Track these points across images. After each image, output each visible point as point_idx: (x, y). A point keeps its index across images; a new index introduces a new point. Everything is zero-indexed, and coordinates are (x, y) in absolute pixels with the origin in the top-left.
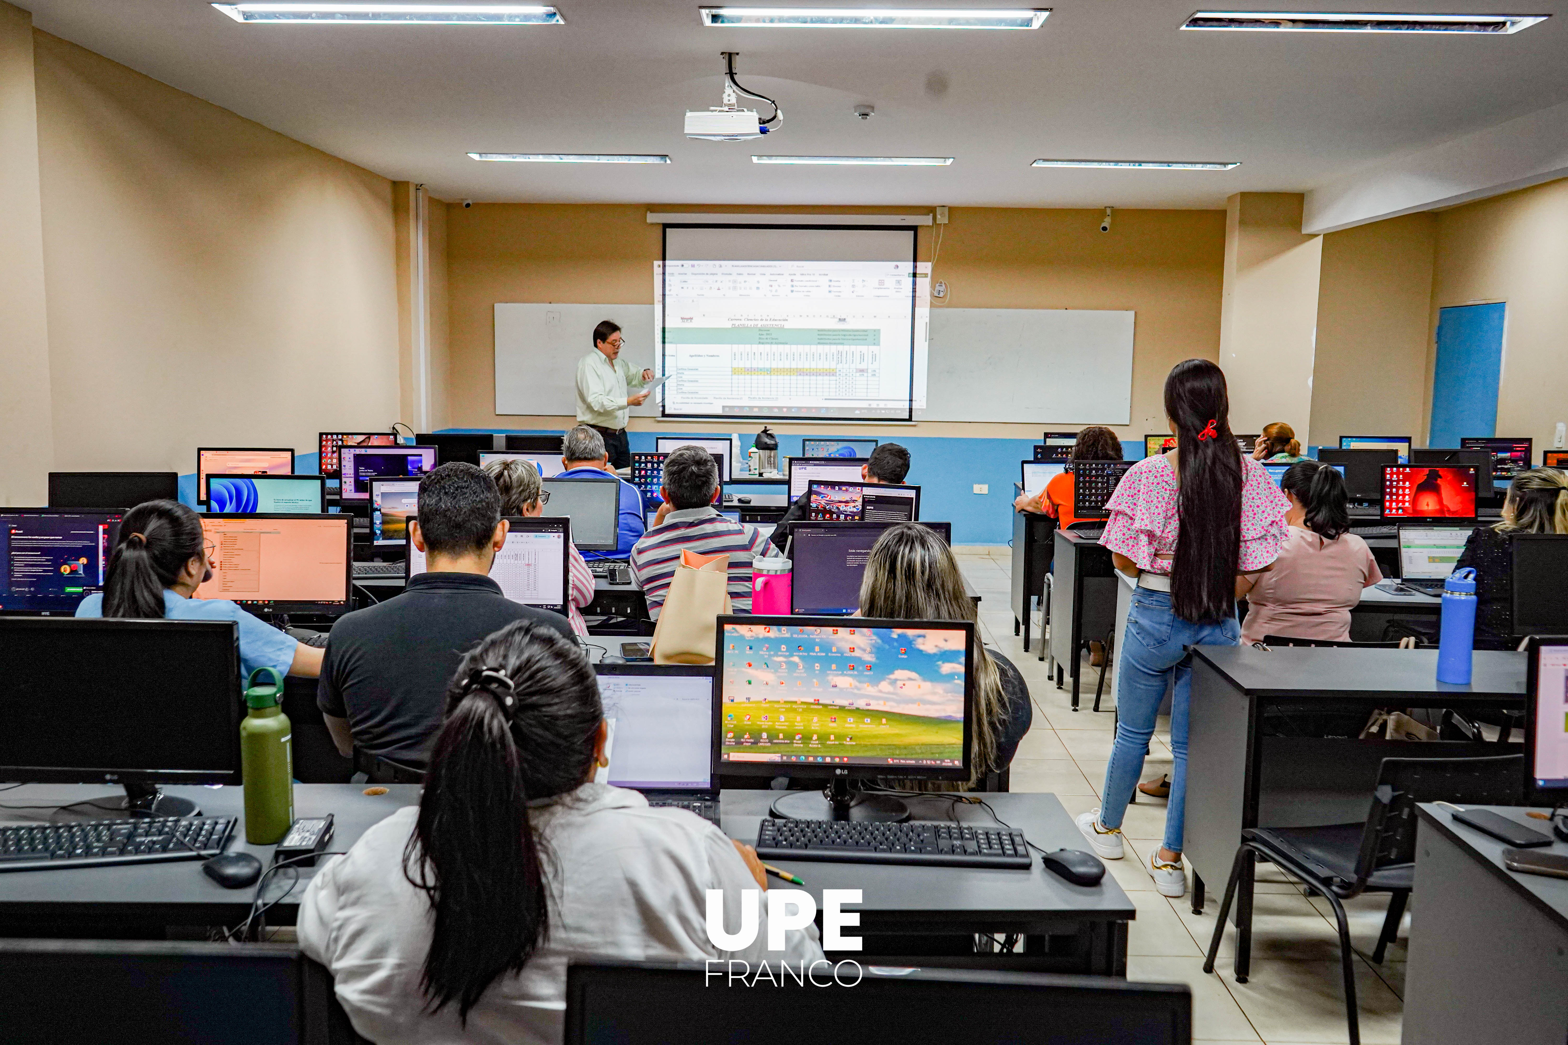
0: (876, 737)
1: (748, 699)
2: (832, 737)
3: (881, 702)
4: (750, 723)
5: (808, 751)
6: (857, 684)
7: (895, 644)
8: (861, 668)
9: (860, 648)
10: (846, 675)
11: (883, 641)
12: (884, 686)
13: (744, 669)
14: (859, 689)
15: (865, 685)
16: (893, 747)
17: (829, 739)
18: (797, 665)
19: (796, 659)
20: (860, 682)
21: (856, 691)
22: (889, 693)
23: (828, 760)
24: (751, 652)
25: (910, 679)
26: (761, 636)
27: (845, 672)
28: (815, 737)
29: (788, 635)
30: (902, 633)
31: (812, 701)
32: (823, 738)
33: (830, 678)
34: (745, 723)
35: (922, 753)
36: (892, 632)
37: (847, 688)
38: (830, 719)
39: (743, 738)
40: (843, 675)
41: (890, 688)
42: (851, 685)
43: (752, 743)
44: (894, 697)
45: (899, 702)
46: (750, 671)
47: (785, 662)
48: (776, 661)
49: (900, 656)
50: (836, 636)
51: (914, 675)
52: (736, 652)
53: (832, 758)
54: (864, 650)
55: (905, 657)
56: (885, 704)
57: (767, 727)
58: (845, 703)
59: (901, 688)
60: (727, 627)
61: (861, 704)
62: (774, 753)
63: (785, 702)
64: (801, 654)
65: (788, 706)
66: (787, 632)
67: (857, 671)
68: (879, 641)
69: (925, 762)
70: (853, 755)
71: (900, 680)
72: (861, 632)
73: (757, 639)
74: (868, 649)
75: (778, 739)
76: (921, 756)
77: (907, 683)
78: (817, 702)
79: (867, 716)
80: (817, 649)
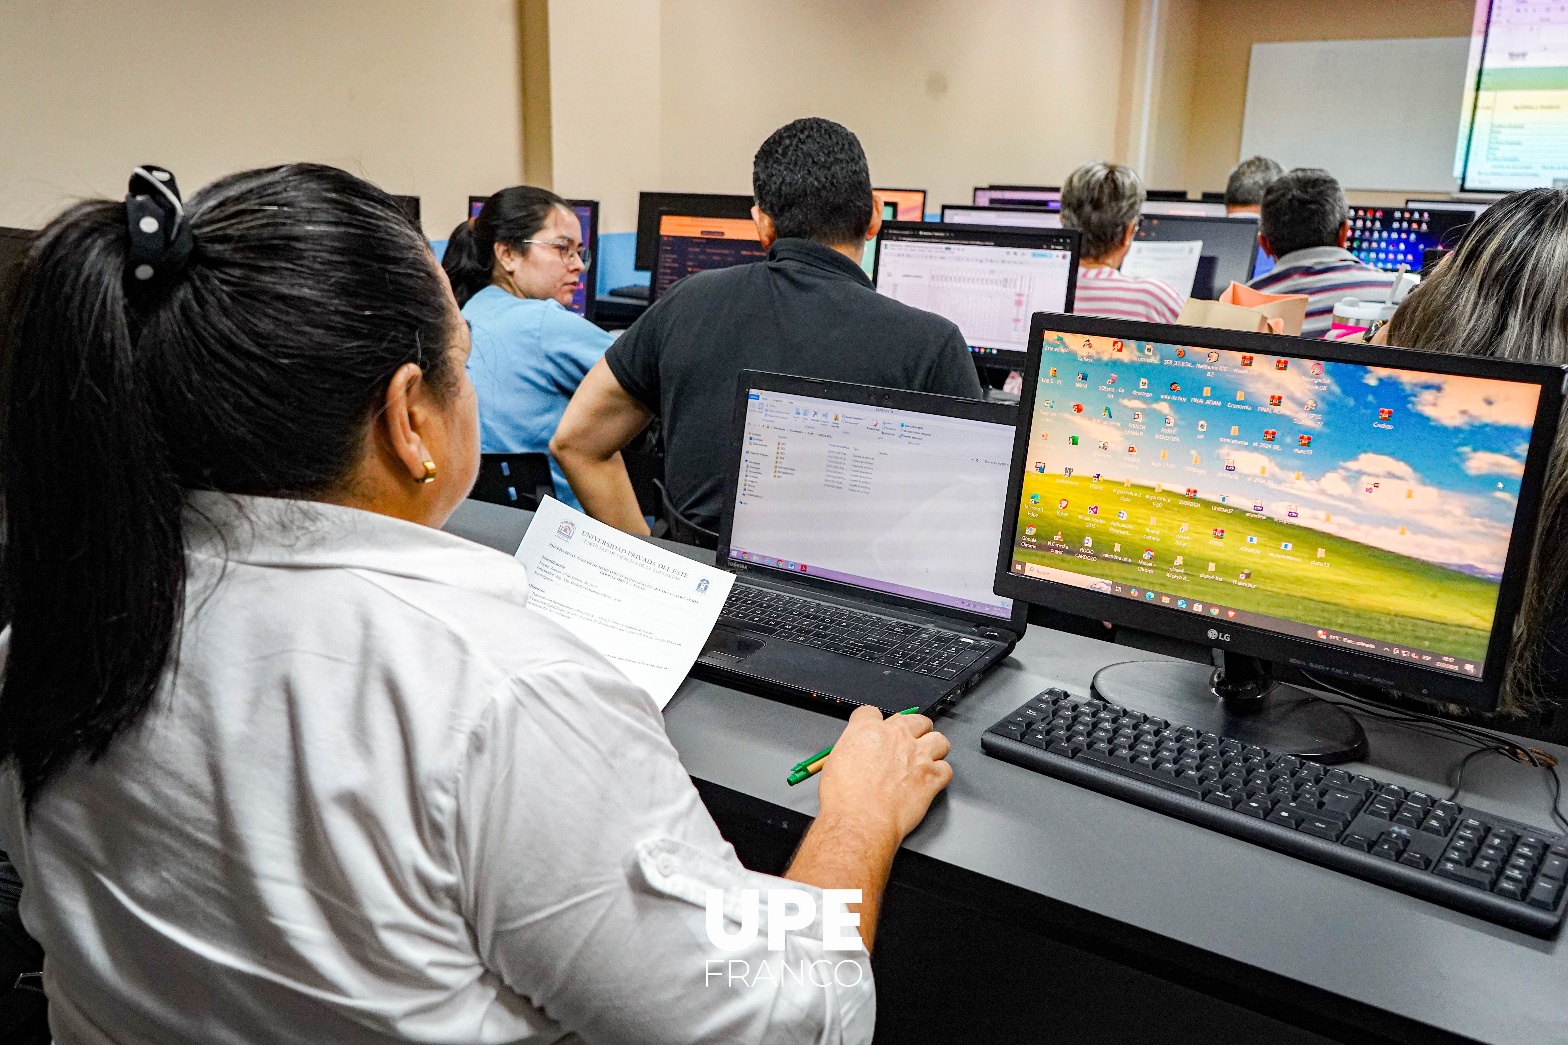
0: (1299, 581)
1: (1069, 471)
2: (1212, 567)
3: (1322, 515)
4: (1064, 514)
5: (1162, 585)
6: (1277, 470)
7: (1370, 398)
8: (1288, 440)
9: (1292, 399)
10: (1256, 450)
11: (1344, 391)
12: (1333, 482)
13: (1067, 416)
14: (1279, 481)
15: (1293, 476)
16: (1333, 608)
17: (1205, 569)
18: (1166, 420)
19: (1164, 407)
20: (1282, 467)
21: (1271, 485)
22: (1341, 498)
23: (1198, 608)
24: (1084, 385)
25: (1392, 475)
26: (1106, 358)
27: (1255, 444)
28: (1179, 560)
29: (1154, 360)
30: (1389, 378)
31: (1184, 492)
32: (1194, 565)
33: (1224, 451)
34: (1058, 513)
35: (1393, 633)
36: (1367, 372)
37: (1255, 476)
38: (1212, 532)
39: (1052, 540)
40: (1250, 448)
41: (1345, 489)
42: (1263, 470)
43: (1066, 552)
44: (1351, 507)
45: (1359, 520)
46: (1078, 419)
47: (1142, 410)
48: (1126, 407)
49: (1375, 425)
50: (1246, 371)
51: (1401, 468)
52: (1059, 382)
53: (1207, 606)
54: (1301, 404)
55: (1389, 427)
56: (1328, 520)
57: (1094, 526)
58: (1246, 504)
59: (1369, 490)
60: (1050, 336)
61: (1278, 510)
62: (1101, 576)
63: (1134, 486)
64: (1175, 398)
65: (1139, 494)
66: (1154, 354)
67: (1281, 444)
68: (1336, 389)
69: (1396, 651)
70: (1248, 608)
71: (1369, 475)
72: (1299, 367)
73: (1098, 362)
74: (1310, 403)
75: (1113, 553)
76: (1390, 638)
77: (1383, 482)
78: (1192, 495)
79: (1289, 537)
80: (1207, 391)
